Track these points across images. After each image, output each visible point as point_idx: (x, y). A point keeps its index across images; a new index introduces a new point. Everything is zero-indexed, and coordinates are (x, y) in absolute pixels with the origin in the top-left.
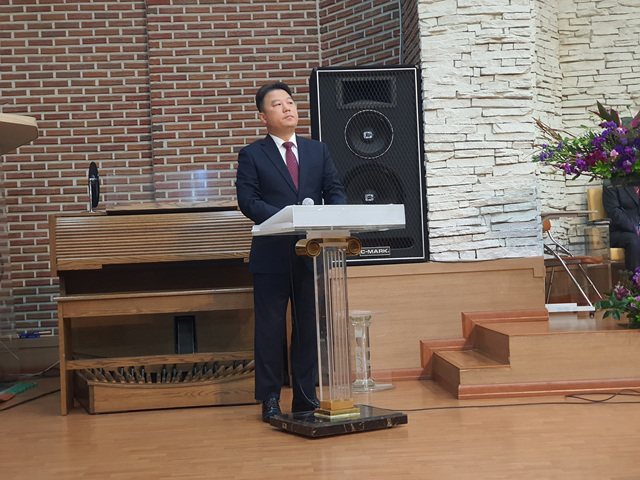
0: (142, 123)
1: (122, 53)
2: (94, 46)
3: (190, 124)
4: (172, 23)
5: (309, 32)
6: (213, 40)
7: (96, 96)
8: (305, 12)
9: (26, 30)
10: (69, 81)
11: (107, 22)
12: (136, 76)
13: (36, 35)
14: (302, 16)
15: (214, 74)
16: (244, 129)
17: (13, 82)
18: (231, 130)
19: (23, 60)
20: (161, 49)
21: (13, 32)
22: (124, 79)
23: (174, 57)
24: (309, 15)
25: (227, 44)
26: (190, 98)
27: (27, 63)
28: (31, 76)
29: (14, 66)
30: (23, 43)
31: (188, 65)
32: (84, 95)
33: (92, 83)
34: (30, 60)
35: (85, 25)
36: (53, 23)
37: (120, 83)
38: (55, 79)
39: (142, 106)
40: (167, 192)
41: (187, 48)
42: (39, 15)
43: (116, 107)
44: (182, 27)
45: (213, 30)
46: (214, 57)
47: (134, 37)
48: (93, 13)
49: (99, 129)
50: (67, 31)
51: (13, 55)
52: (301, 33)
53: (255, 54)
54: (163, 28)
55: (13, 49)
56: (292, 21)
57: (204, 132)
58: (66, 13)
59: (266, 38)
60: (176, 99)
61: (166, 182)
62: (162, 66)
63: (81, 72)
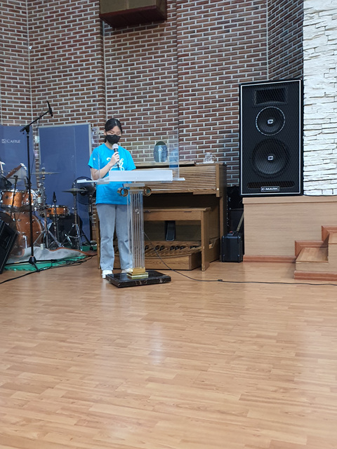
0: (175, 120)
1: (167, 84)
2: (154, 81)
3: (197, 119)
4: (190, 66)
5: (262, 64)
6: (210, 73)
7: (154, 107)
8: (260, 53)
9: (124, 76)
10: (142, 100)
11: (160, 68)
12: (173, 96)
13: (128, 78)
14: (258, 55)
15: (210, 92)
16: (225, 121)
17: (118, 102)
18: (218, 122)
19: (122, 91)
20: (184, 80)
21: (118, 77)
22: (167, 97)
23: (190, 84)
24: (263, 54)
25: (217, 74)
26: (197, 105)
27: (124, 93)
28: (126, 99)
29: (118, 94)
30: (122, 83)
31: (197, 88)
32: (148, 107)
33: (152, 101)
34: (126, 91)
35: (150, 71)
36: (135, 71)
37: (165, 99)
38: (136, 100)
39: (175, 111)
40: (185, 155)
41: (197, 79)
42: (129, 68)
43: (164, 112)
44: (195, 68)
45: (210, 68)
46: (210, 82)
47: (172, 75)
48: (154, 64)
49: (155, 124)
50: (142, 75)
51: (118, 89)
52: (258, 65)
53: (232, 79)
54: (185, 69)
55: (118, 86)
56: (253, 59)
57: (204, 123)
58: (141, 66)
59: (238, 70)
60: (190, 107)
61: (184, 151)
62: (184, 89)
63: (148, 95)
